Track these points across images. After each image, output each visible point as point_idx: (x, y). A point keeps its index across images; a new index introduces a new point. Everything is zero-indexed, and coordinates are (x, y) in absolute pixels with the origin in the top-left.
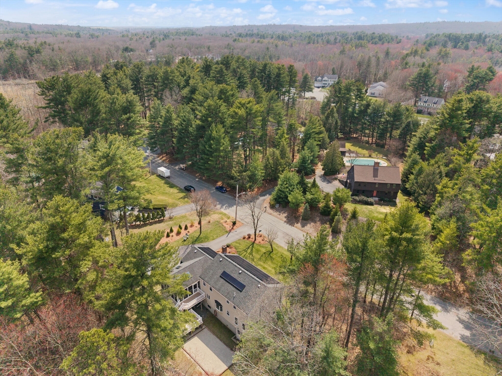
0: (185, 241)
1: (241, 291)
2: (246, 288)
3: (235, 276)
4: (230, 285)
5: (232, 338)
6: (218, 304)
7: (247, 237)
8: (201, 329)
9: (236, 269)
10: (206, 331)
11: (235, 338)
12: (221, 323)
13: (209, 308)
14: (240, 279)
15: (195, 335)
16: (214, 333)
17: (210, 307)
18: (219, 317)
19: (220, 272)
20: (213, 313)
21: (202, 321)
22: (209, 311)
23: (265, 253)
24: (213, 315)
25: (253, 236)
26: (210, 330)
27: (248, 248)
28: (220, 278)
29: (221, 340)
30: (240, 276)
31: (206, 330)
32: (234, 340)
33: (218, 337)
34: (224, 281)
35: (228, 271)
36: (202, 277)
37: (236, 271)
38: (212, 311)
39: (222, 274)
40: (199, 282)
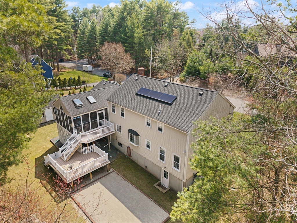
4: (152, 101)
5: (155, 185)
6: (133, 133)
8: (107, 173)
9: (160, 83)
10: (114, 176)
11: (160, 185)
12: (138, 165)
13: (119, 147)
15: (96, 180)
16: (126, 178)
18: (134, 157)
20: (126, 153)
21: (107, 160)
22: (120, 152)
24: (125, 156)
26: (120, 173)
28: (136, 96)
29: (137, 188)
30: (166, 88)
31: (114, 174)
32: (158, 187)
33: (133, 184)
34: (142, 98)
35: (148, 87)
38: (124, 150)
39: (138, 92)
40: (106, 110)
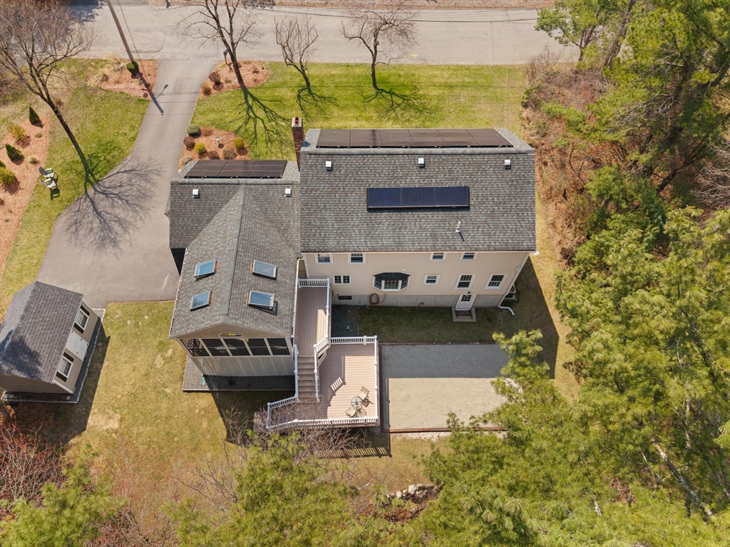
0: (55, 191)
1: (467, 208)
2: (472, 192)
3: (415, 180)
4: (422, 214)
5: (455, 319)
6: (394, 278)
7: (211, 84)
9: (400, 160)
10: (393, 353)
12: (401, 309)
13: (341, 302)
14: (438, 179)
15: (381, 381)
17: (349, 298)
18: (388, 302)
19: (358, 201)
22: (347, 307)
23: (299, 97)
25: (227, 74)
26: (393, 342)
27: (250, 107)
28: (374, 215)
29: (442, 343)
30: (428, 172)
31: (387, 349)
32: (461, 319)
33: (430, 343)
34: (394, 215)
35: (382, 183)
36: (312, 245)
37: (403, 166)
38: (356, 301)
39: (369, 201)
